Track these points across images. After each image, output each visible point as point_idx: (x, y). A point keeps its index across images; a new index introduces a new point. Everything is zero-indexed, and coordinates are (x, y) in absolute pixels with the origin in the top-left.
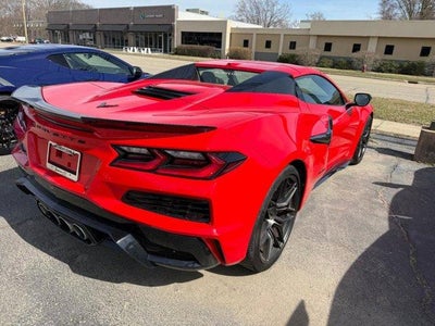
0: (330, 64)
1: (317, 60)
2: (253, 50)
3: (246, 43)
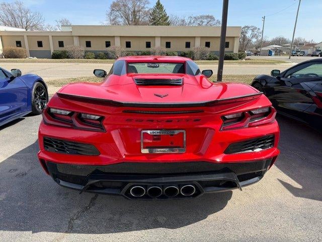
0: (93, 56)
1: (83, 54)
2: (27, 49)
3: (19, 43)
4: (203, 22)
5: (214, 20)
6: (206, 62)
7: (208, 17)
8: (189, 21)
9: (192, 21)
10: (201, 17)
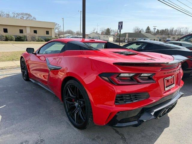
4: (23, 17)
5: (32, 17)
6: (37, 43)
7: (26, 14)
8: (13, 15)
9: (15, 16)
10: (22, 14)
